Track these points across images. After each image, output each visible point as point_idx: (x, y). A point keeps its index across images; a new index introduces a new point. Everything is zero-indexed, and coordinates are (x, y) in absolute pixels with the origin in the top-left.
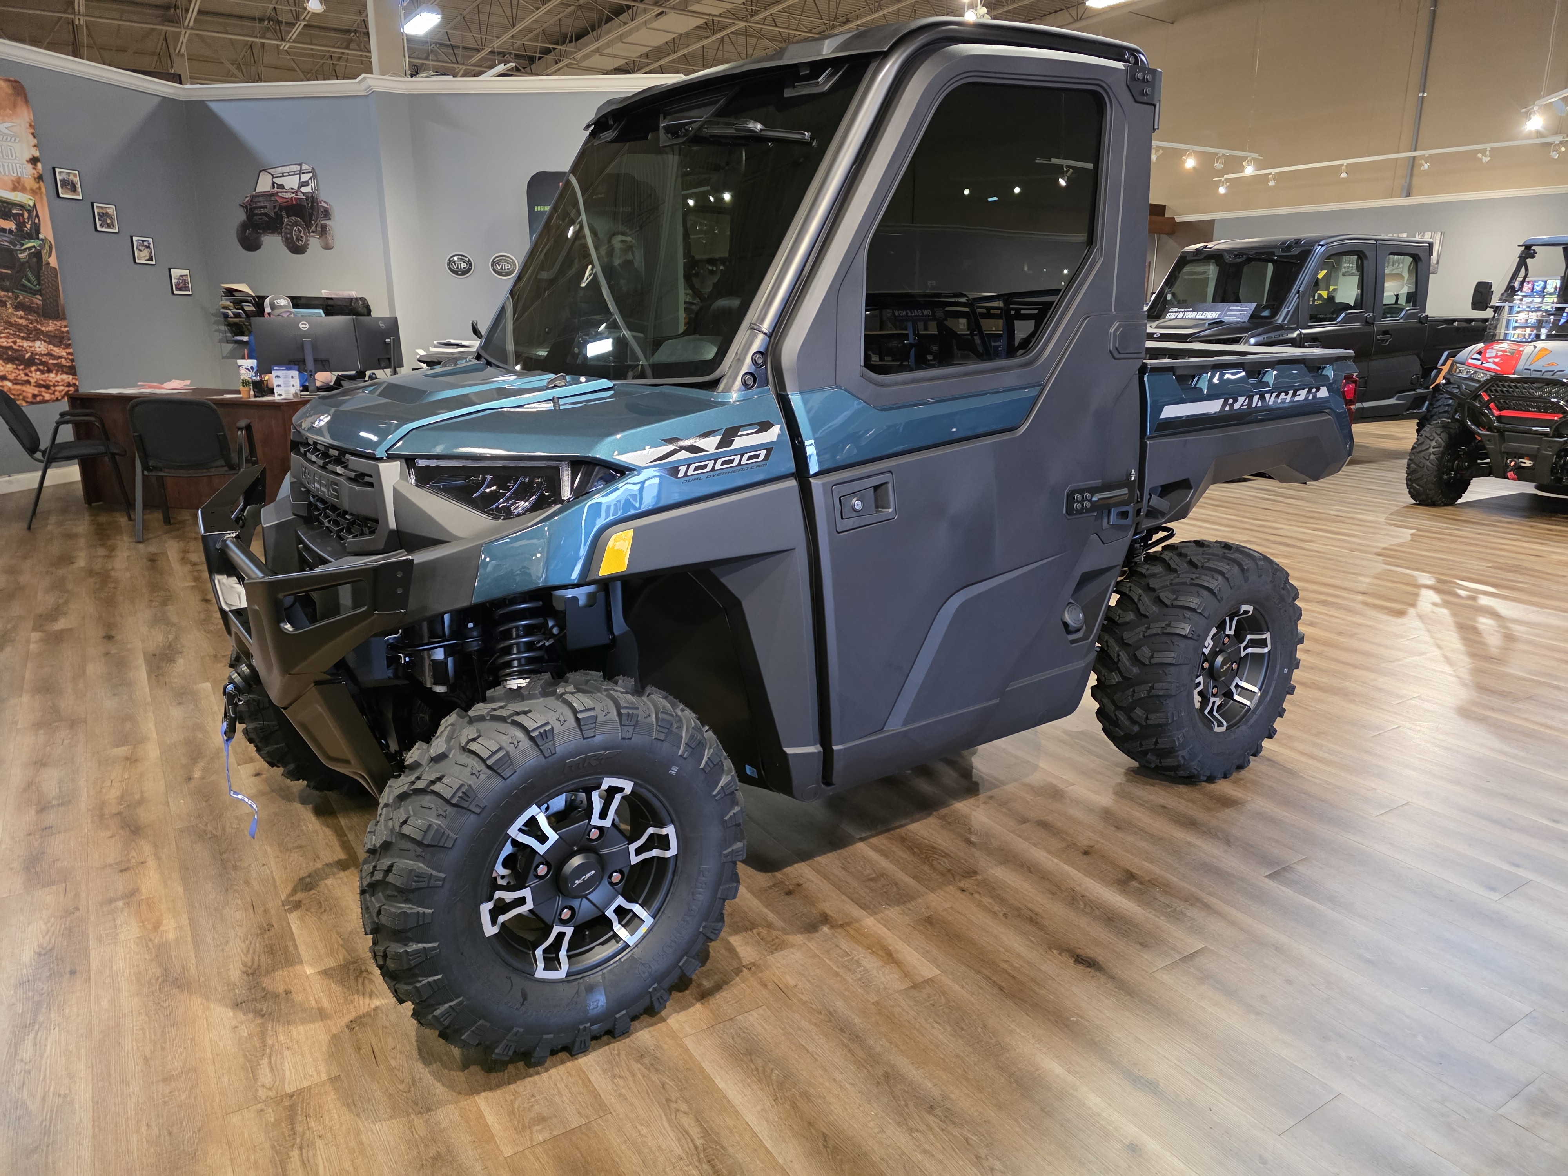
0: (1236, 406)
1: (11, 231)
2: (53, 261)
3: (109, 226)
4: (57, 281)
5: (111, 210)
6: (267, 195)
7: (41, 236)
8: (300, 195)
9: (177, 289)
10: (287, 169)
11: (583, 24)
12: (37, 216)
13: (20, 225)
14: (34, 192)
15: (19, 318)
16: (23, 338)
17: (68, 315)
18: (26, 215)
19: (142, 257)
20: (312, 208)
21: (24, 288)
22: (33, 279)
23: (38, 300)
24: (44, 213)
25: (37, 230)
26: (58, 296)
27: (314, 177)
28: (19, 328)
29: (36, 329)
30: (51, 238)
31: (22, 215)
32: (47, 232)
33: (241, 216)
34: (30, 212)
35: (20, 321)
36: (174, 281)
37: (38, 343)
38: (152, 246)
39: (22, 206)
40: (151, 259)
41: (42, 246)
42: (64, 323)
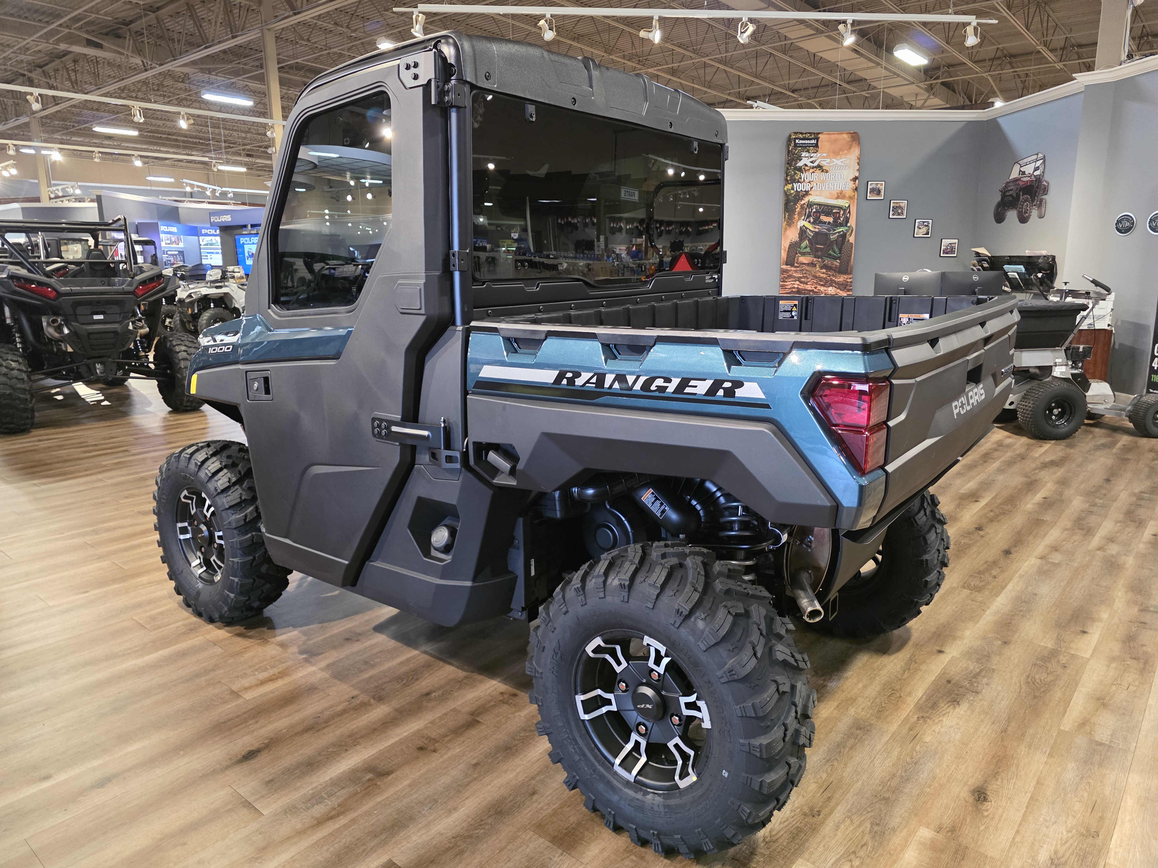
0: (579, 382)
1: (829, 223)
2: (852, 239)
3: (899, 214)
4: (851, 252)
5: (904, 204)
6: (1016, 180)
7: (849, 225)
8: (1033, 178)
9: (944, 253)
10: (1029, 159)
12: (849, 212)
13: (835, 221)
14: (851, 198)
15: (822, 273)
16: (822, 285)
17: (854, 272)
18: (842, 212)
19: (920, 233)
20: (1037, 187)
21: (830, 256)
22: (837, 250)
23: (837, 263)
24: (853, 210)
25: (847, 220)
26: (849, 260)
27: (1044, 162)
28: (820, 279)
29: (831, 280)
30: (854, 227)
31: (839, 213)
32: (852, 223)
33: (998, 198)
34: (845, 210)
35: (822, 275)
36: (943, 248)
37: (830, 288)
38: (930, 225)
39: (840, 208)
40: (927, 233)
41: (847, 231)
42: (851, 276)
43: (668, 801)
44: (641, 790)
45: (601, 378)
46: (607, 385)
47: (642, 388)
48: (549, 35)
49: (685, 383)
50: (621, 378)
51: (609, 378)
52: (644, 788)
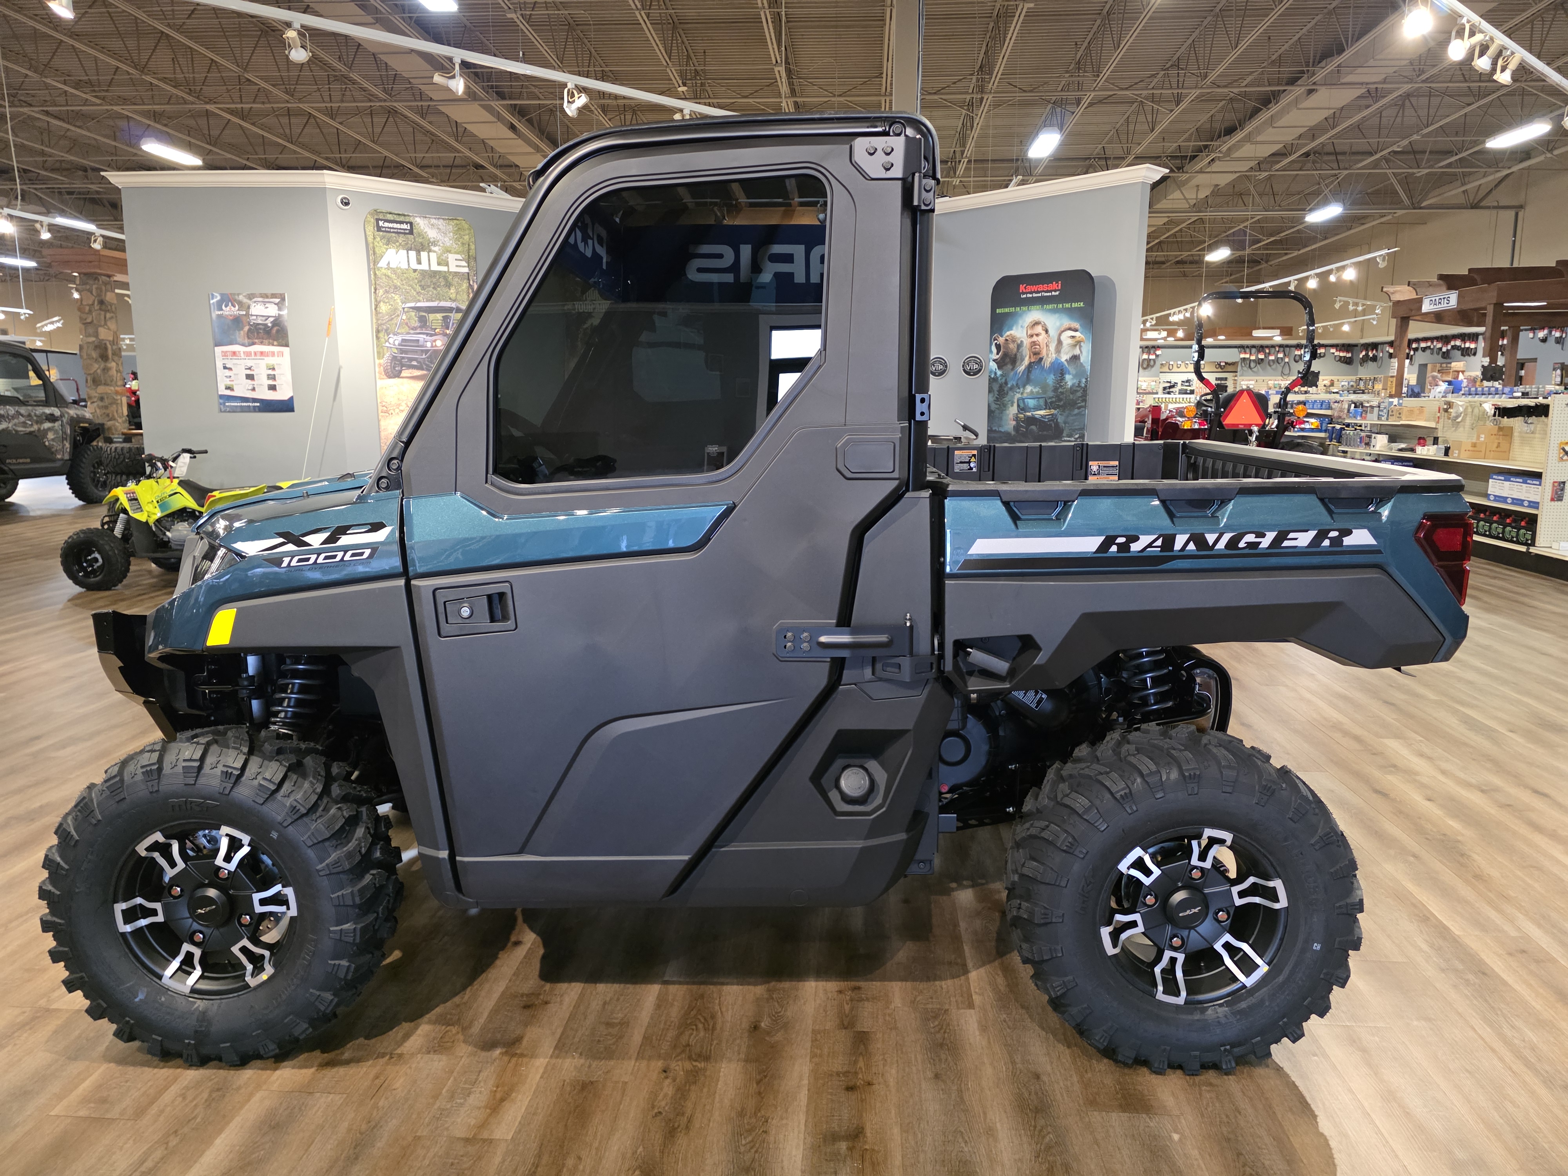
0: (1135, 547)
11: (1231, 117)
43: (1235, 1007)
44: (1196, 1009)
45: (1169, 541)
46: (1178, 546)
47: (1227, 546)
48: (299, 55)
49: (1282, 536)
50: (1198, 539)
51: (1180, 541)
52: (1199, 1006)
